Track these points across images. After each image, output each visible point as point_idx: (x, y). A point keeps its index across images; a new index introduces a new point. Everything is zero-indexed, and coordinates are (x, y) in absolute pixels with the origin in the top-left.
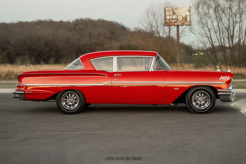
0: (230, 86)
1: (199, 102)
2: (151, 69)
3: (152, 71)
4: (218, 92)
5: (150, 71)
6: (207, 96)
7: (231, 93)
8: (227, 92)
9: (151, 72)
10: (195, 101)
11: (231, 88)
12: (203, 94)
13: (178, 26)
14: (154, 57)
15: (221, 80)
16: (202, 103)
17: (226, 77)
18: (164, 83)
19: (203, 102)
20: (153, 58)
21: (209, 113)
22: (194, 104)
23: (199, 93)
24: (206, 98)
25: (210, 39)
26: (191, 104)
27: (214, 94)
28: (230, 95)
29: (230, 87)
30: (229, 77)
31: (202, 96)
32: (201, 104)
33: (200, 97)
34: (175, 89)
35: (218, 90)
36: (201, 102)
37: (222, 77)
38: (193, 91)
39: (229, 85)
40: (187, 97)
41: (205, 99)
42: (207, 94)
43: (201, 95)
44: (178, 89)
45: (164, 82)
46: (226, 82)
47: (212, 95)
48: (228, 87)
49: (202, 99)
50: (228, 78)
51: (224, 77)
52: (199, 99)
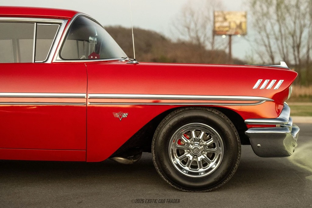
0: (284, 109)
1: (191, 158)
2: (54, 58)
3: (54, 61)
4: (247, 126)
5: (49, 62)
6: (216, 138)
7: (286, 129)
8: (274, 126)
9: (53, 64)
10: (180, 152)
11: (286, 115)
12: (203, 133)
13: (230, 36)
14: (64, 23)
15: (258, 92)
16: (199, 159)
17: (273, 81)
18: (83, 97)
19: (202, 157)
20: (60, 24)
21: (219, 189)
22: (176, 161)
23: (193, 128)
24: (213, 146)
25: (268, 49)
26: (166, 164)
27: (236, 134)
28: (284, 136)
29: (283, 112)
30: (281, 82)
31: (201, 137)
32: (195, 162)
33: (195, 140)
34: (117, 115)
35: (246, 121)
36: (195, 156)
37: (259, 81)
38: (171, 123)
39: (280, 107)
40: (155, 141)
41: (210, 147)
42: (214, 133)
43: (198, 135)
44: (125, 115)
45: (85, 95)
46: (273, 98)
47: (231, 137)
48: (279, 112)
49: (200, 148)
50: (278, 85)
51: (266, 81)
52: (191, 146)
